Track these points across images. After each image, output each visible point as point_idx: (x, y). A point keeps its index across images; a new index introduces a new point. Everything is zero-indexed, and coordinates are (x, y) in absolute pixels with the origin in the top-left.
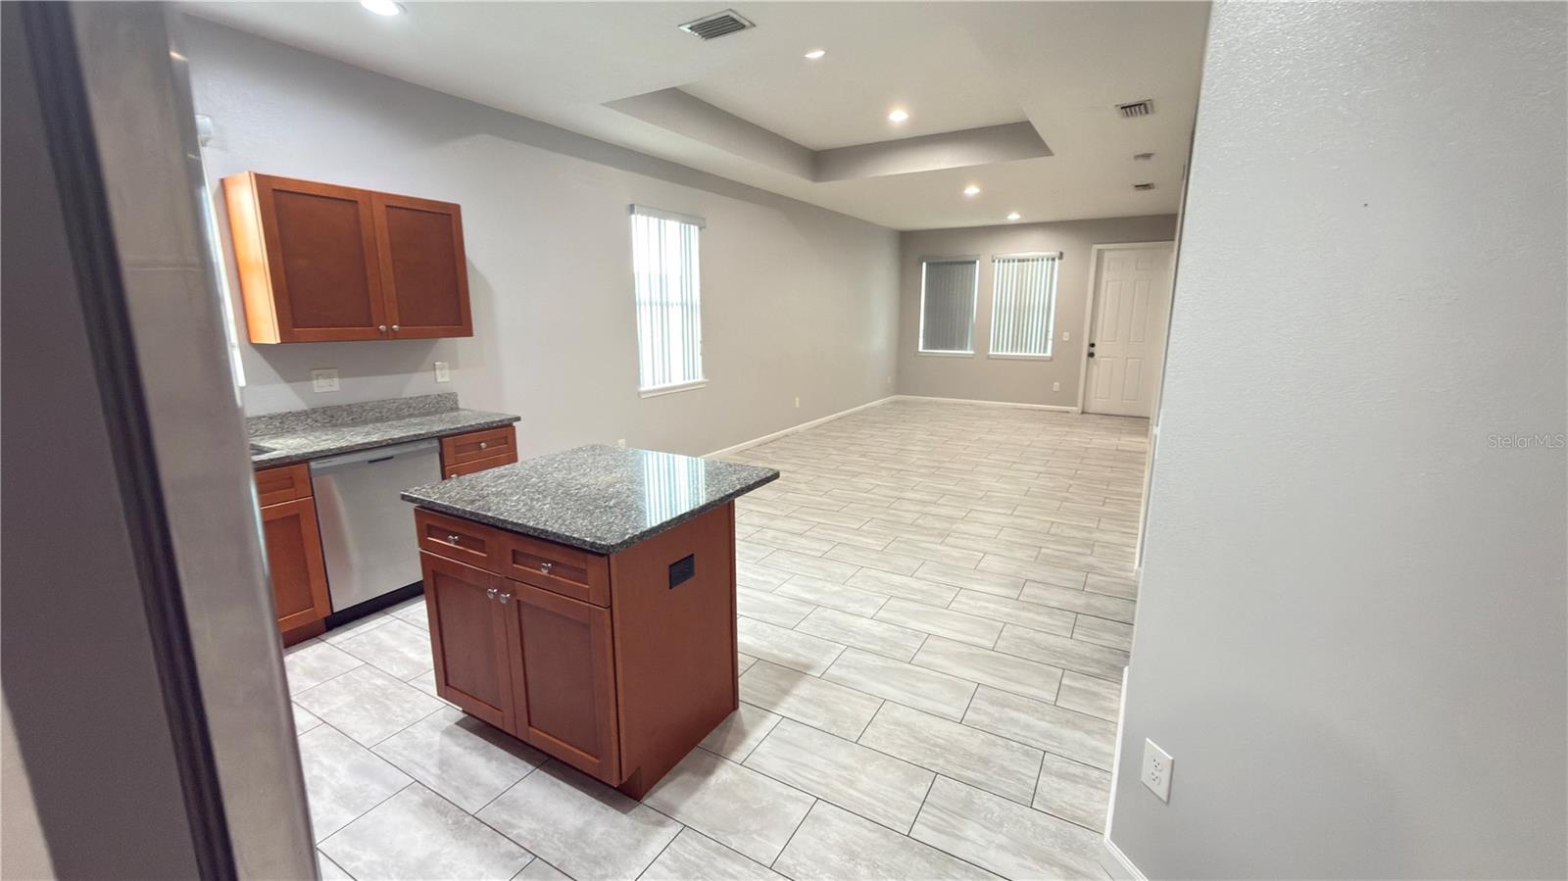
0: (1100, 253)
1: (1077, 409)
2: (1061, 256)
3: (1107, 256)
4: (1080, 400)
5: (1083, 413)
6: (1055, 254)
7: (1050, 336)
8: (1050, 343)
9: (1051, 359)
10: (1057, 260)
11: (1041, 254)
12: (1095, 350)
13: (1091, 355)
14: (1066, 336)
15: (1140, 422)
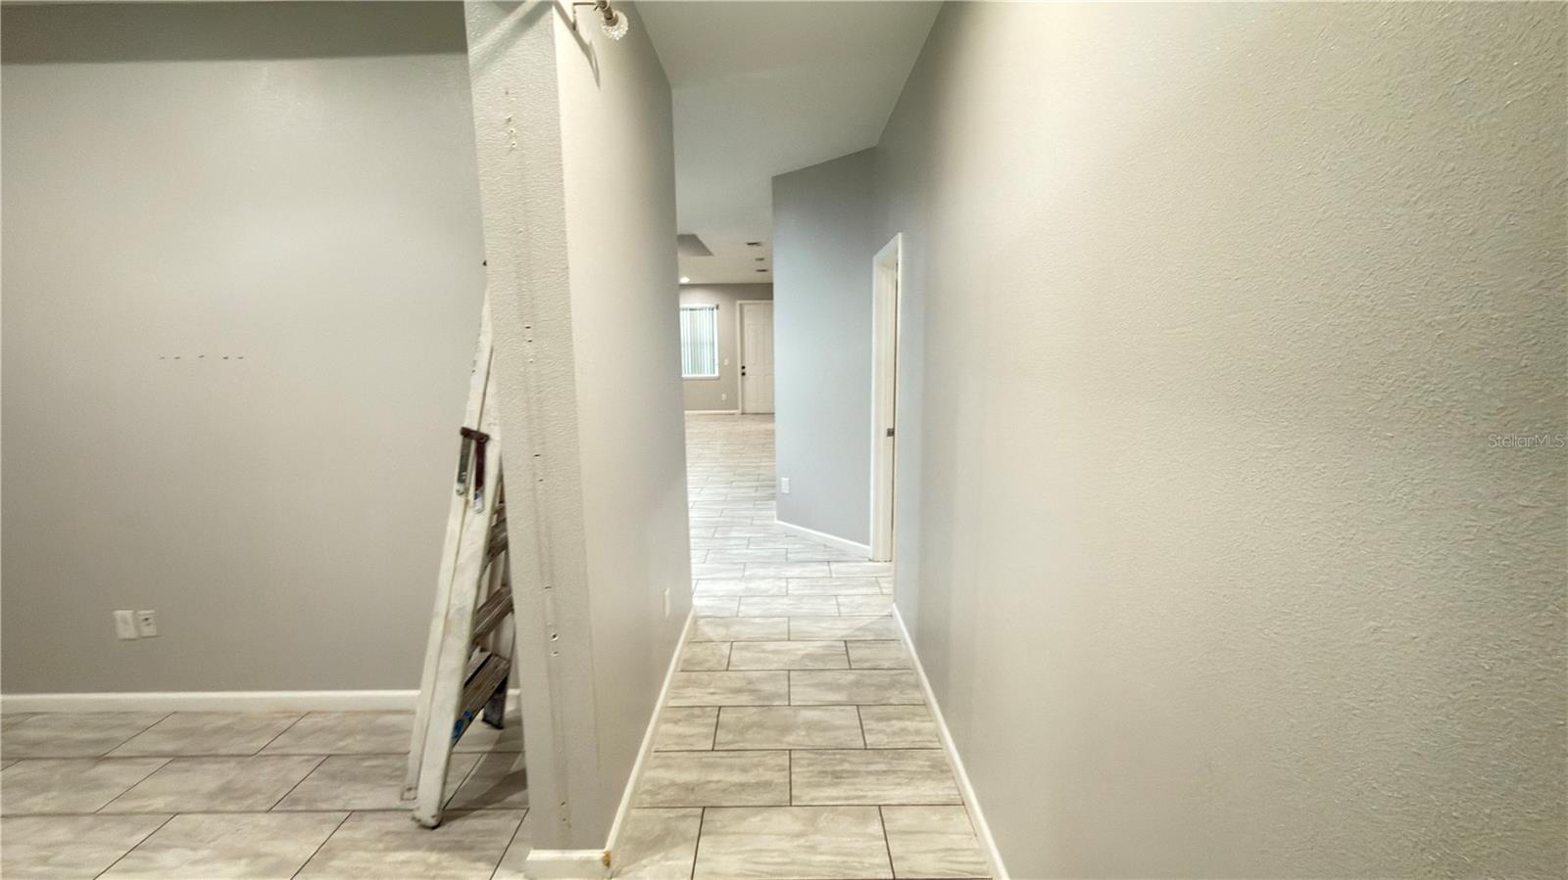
0: (741, 305)
1: (739, 411)
2: (717, 308)
3: (746, 308)
4: (740, 407)
5: (743, 414)
6: (714, 306)
7: (716, 362)
8: (717, 367)
9: (719, 378)
10: (715, 310)
11: (705, 306)
12: (745, 370)
13: (743, 374)
14: (726, 362)
15: (770, 415)
